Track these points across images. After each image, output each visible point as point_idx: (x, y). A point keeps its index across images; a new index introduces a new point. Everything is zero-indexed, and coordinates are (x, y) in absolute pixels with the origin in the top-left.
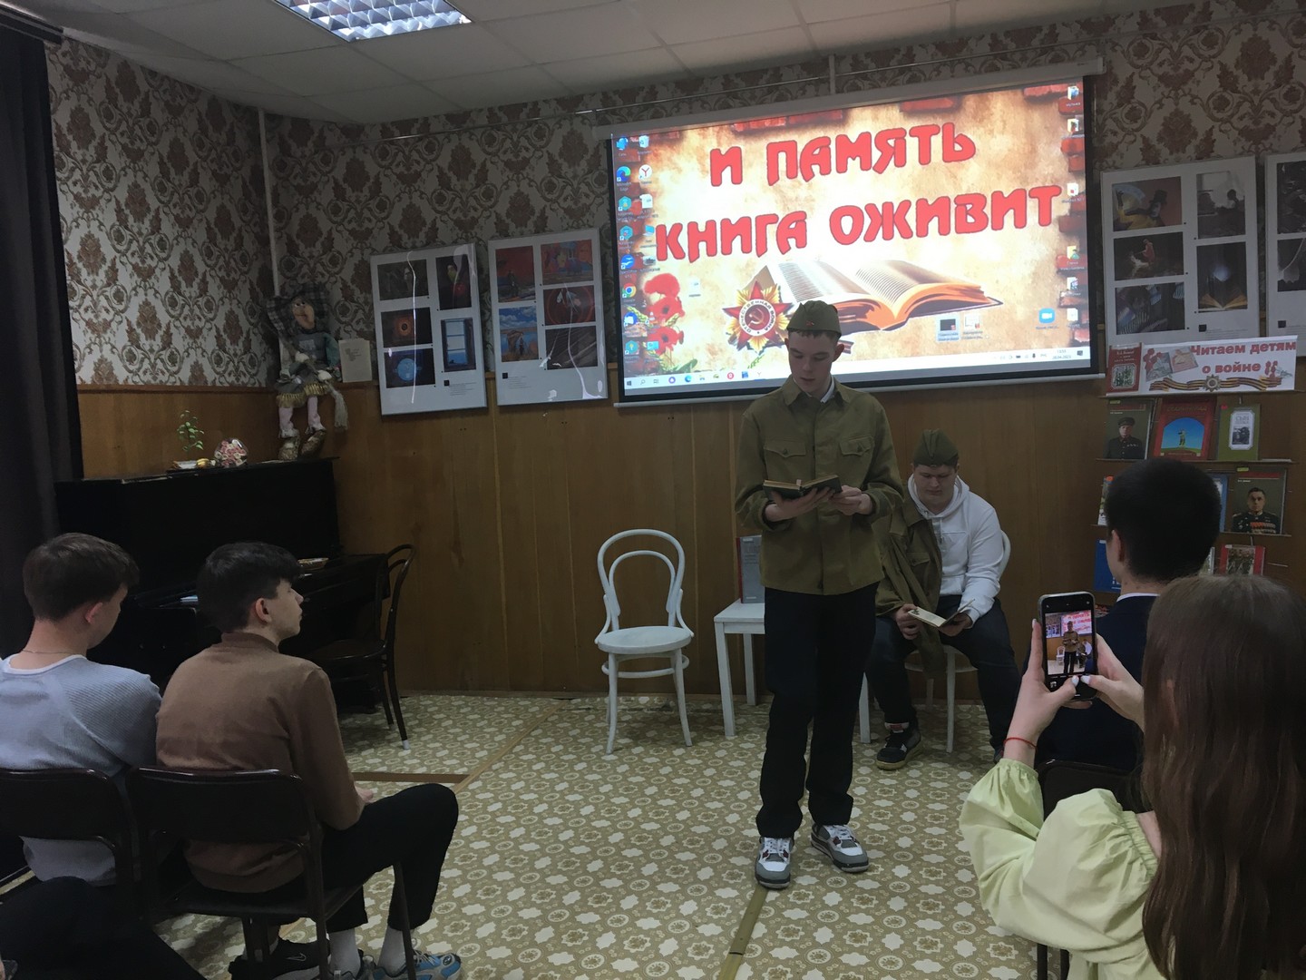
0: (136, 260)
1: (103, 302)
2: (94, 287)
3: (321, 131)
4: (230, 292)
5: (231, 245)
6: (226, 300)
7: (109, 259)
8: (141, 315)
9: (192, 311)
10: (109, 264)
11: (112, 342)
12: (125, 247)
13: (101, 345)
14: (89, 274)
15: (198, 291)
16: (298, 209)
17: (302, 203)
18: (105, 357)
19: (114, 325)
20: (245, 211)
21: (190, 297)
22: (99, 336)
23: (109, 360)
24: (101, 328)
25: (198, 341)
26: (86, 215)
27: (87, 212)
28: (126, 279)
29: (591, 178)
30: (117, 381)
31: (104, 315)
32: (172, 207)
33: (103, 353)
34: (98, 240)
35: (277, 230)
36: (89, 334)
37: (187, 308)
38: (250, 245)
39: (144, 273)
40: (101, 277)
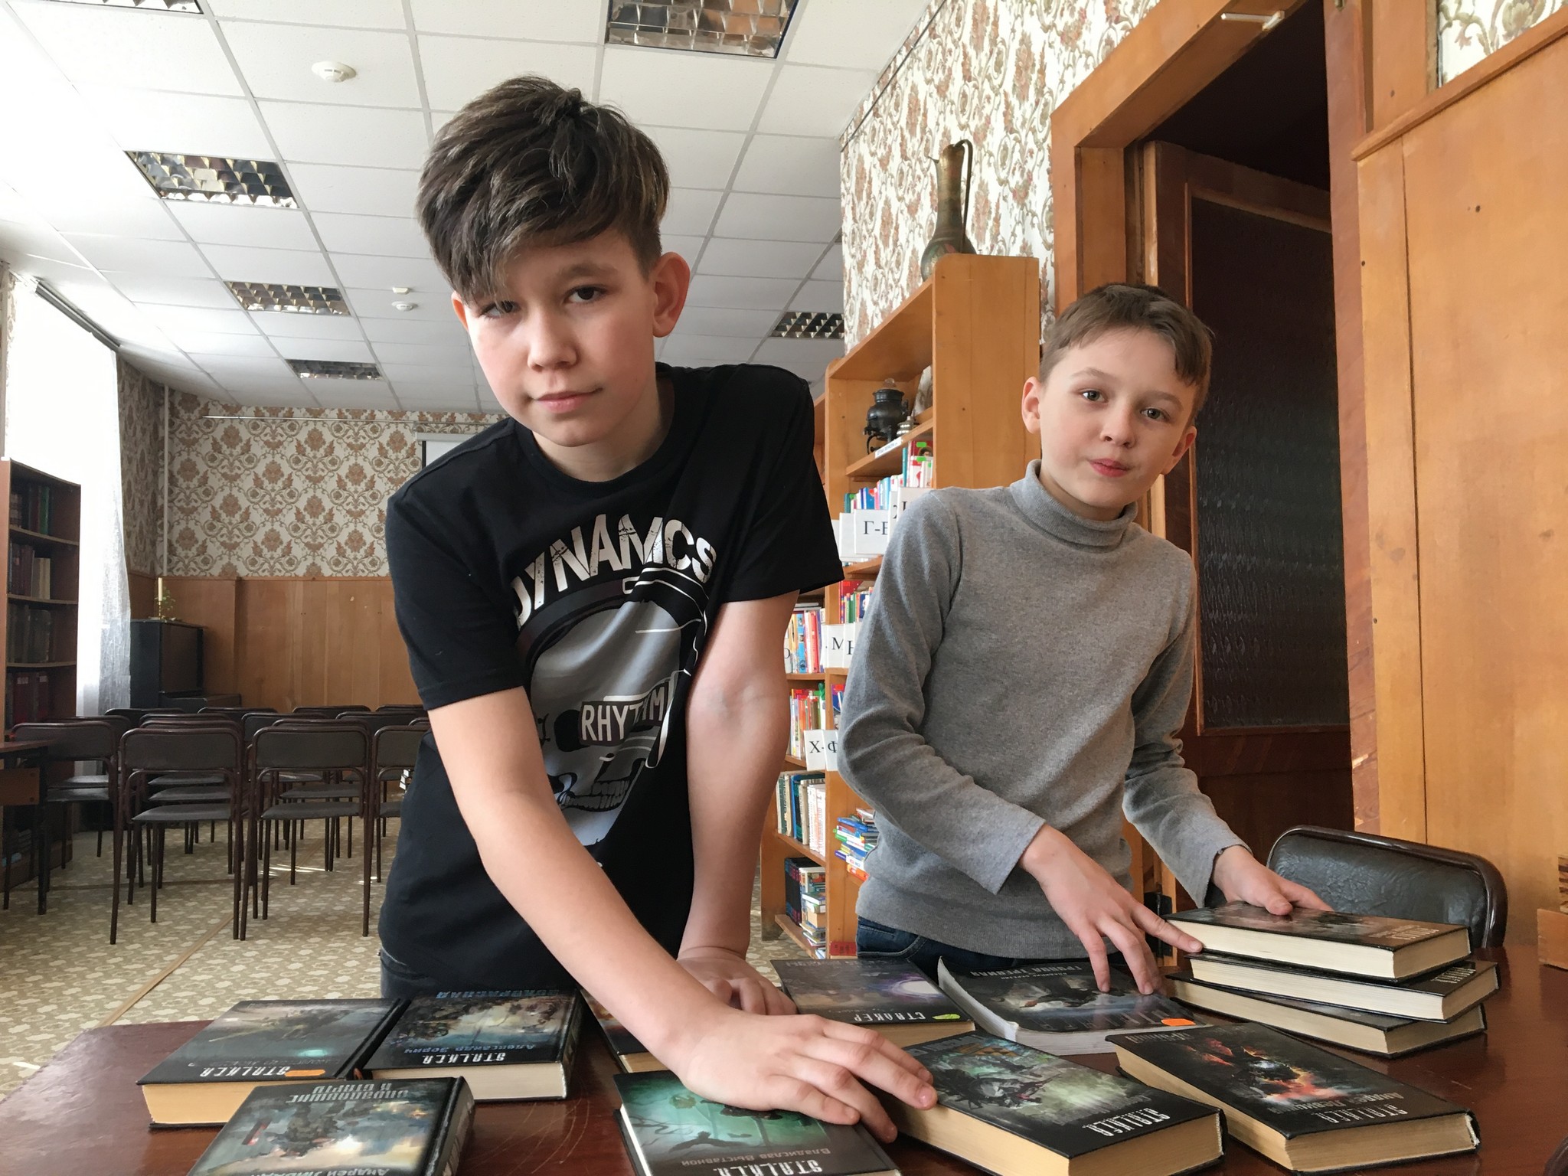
3: (207, 405)
29: (408, 461)
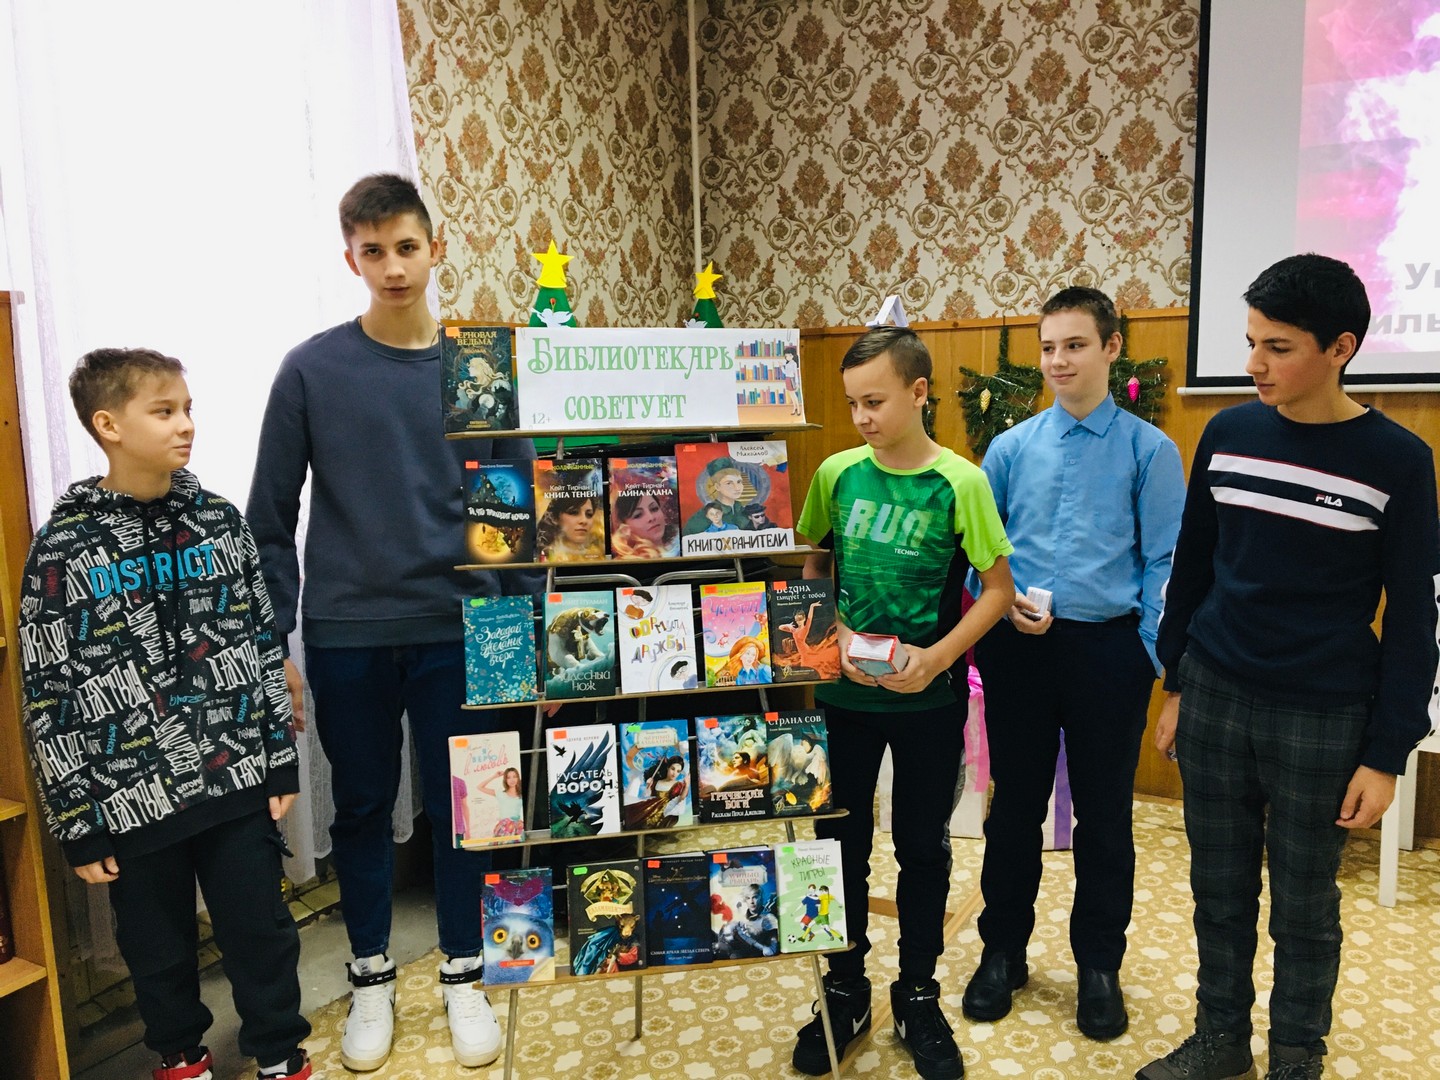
0: (529, 153)
1: (488, 210)
2: (477, 188)
4: (639, 203)
5: (643, 138)
6: (635, 215)
7: (497, 150)
8: (533, 230)
9: (593, 227)
10: (496, 157)
11: (497, 264)
12: (517, 135)
13: (483, 269)
14: (471, 170)
15: (602, 200)
16: (728, 92)
17: (734, 83)
18: (488, 284)
19: (500, 241)
20: (662, 93)
21: (593, 209)
22: (481, 256)
23: (492, 290)
24: (483, 245)
25: (599, 268)
26: (470, 87)
27: (472, 83)
28: (517, 179)
30: (500, 318)
31: (488, 227)
32: (576, 84)
33: (486, 278)
34: (485, 124)
35: (700, 122)
36: (470, 252)
37: (588, 222)
38: (666, 142)
39: (538, 172)
40: (486, 176)
